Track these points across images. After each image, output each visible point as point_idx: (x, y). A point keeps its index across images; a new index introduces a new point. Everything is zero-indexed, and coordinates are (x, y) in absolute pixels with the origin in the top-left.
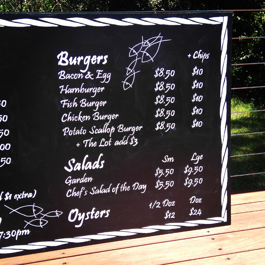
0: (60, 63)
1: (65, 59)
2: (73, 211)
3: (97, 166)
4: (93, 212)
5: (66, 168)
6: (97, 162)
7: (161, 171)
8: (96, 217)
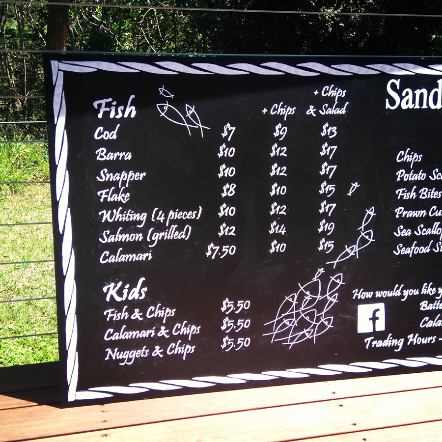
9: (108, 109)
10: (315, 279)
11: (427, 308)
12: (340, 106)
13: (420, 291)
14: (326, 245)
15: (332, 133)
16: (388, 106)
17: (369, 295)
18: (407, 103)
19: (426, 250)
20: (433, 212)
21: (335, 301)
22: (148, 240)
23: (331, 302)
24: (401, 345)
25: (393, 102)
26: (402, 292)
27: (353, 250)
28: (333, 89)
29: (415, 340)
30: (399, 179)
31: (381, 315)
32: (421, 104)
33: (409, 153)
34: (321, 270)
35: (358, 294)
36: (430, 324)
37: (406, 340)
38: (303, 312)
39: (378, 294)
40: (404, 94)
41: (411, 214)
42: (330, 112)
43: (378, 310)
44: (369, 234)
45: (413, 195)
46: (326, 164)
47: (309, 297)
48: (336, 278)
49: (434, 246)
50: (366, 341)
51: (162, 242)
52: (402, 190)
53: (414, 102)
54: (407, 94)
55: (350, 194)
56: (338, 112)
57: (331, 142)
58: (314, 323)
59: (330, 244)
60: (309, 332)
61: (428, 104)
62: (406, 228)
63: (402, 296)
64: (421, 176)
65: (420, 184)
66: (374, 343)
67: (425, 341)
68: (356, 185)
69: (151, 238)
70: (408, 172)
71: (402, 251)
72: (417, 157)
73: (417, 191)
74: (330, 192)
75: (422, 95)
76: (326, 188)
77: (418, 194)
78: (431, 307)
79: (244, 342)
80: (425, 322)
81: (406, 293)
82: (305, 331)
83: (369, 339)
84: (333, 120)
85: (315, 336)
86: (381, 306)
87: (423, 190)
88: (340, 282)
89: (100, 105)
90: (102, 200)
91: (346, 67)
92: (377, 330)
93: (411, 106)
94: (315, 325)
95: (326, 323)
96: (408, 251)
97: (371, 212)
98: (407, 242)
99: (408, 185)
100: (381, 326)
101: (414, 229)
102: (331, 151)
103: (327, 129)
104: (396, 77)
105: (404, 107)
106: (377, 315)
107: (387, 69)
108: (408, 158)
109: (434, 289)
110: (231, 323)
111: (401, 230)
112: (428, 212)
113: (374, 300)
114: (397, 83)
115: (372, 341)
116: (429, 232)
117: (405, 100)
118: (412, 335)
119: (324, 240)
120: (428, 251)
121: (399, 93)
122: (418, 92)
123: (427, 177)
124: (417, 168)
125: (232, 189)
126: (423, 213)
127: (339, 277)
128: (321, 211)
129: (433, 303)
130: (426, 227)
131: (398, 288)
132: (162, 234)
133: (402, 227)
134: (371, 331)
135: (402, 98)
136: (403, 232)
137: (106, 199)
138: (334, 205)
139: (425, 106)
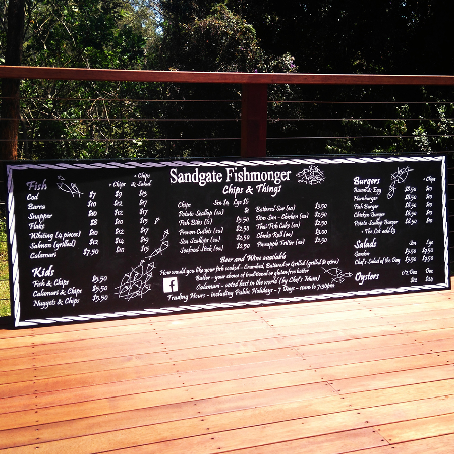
0: (355, 183)
1: (358, 181)
2: (358, 274)
3: (372, 246)
4: (369, 275)
5: (355, 246)
6: (372, 243)
7: (409, 251)
8: (371, 279)
9: (33, 186)
10: (140, 265)
11: (199, 280)
12: (148, 182)
13: (195, 271)
14: (144, 249)
15: (144, 195)
16: (171, 181)
17: (169, 273)
18: (181, 180)
19: (196, 250)
20: (199, 231)
21: (151, 276)
22: (54, 247)
23: (149, 277)
24: (187, 298)
25: (174, 179)
26: (185, 271)
27: (158, 251)
28: (144, 174)
29: (194, 296)
30: (180, 216)
31: (176, 283)
32: (188, 180)
33: (184, 203)
34: (143, 261)
35: (162, 273)
36: (202, 288)
37: (190, 296)
38: (135, 282)
39: (173, 273)
40: (179, 176)
41: (187, 233)
42: (142, 184)
43: (174, 281)
44: (167, 243)
45: (188, 223)
46: (142, 209)
47: (137, 274)
48: (151, 265)
49: (200, 248)
50: (168, 296)
51: (61, 248)
52: (182, 221)
53: (184, 179)
54: (181, 175)
55: (155, 223)
56: (147, 185)
57: (144, 199)
58: (140, 287)
59: (147, 248)
60: (138, 292)
61: (191, 180)
62: (185, 239)
63: (186, 274)
64: (191, 214)
65: (191, 218)
66: (173, 298)
67: (199, 297)
68: (158, 219)
69: (55, 246)
70: (184, 212)
71: (184, 251)
72: (188, 205)
73: (189, 221)
74: (145, 223)
75: (188, 176)
76: (143, 221)
77: (190, 223)
78: (201, 279)
79: (105, 298)
80: (199, 287)
81: (188, 272)
82: (136, 292)
83: (170, 296)
84: (144, 188)
85: (141, 294)
86: (175, 279)
87: (192, 221)
88: (153, 267)
89: (29, 184)
90: (31, 228)
91: (149, 164)
92: (174, 291)
93: (183, 181)
94: (141, 289)
95: (147, 287)
96: (187, 251)
97: (167, 232)
98: (187, 246)
99: (185, 219)
100: (176, 289)
101: (190, 240)
102: (145, 203)
103: (142, 192)
104: (175, 168)
105: (180, 181)
106: (173, 283)
107: (170, 164)
108: (184, 206)
109: (203, 270)
110: (97, 288)
111: (183, 241)
112: (196, 232)
113: (171, 276)
114: (175, 170)
115: (172, 296)
116: (197, 241)
117: (180, 178)
118: (192, 294)
119: (143, 246)
120: (198, 251)
121: (177, 175)
122: (186, 175)
123: (194, 214)
124: (189, 210)
125: (95, 222)
126: (193, 232)
127: (152, 264)
128: (141, 232)
129: (202, 277)
130: (196, 239)
131: (183, 270)
132: (61, 244)
133: (183, 239)
134: (171, 291)
135: (178, 177)
136: (184, 242)
137: (33, 228)
138: (148, 229)
139: (190, 181)
